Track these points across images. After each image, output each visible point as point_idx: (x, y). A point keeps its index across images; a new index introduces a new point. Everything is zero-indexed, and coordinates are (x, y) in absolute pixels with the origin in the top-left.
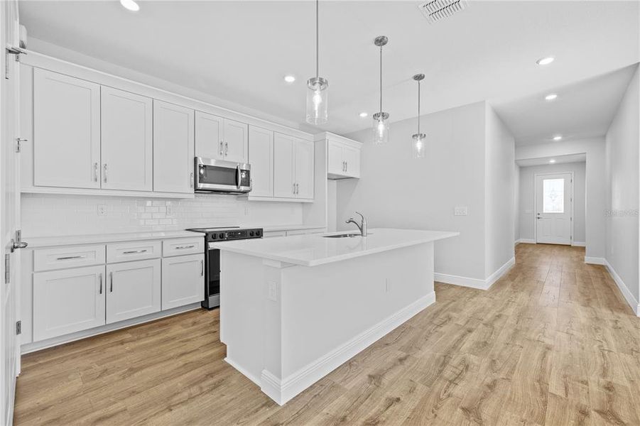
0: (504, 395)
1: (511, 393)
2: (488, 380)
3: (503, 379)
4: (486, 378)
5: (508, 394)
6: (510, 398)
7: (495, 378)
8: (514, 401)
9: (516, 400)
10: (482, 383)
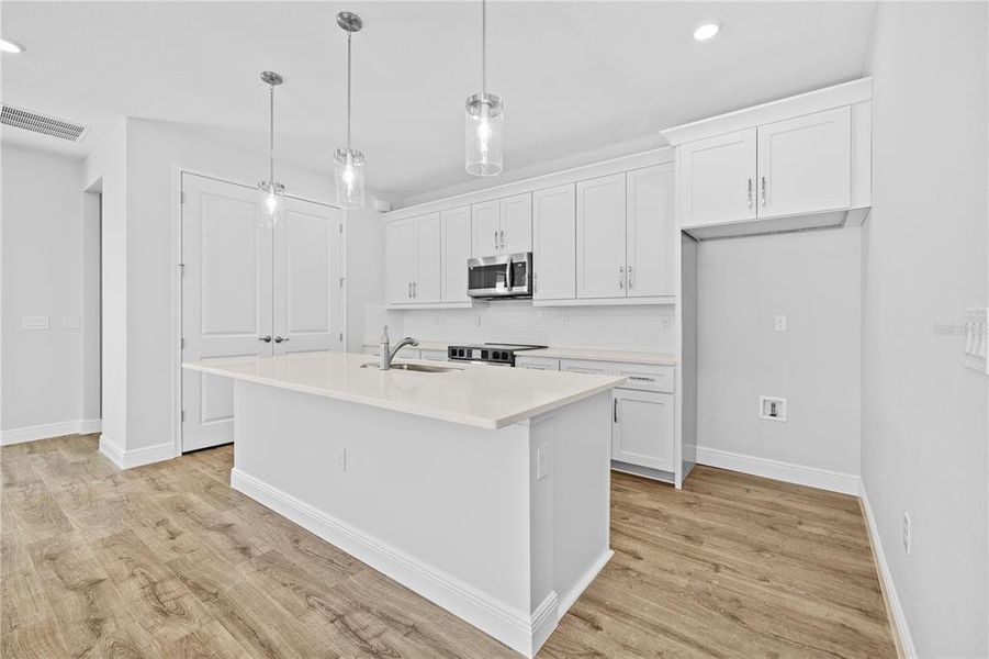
0: (65, 630)
1: (57, 643)
2: (109, 627)
3: (89, 649)
4: (117, 626)
5: (60, 636)
6: (53, 634)
7: (103, 639)
8: (45, 637)
9: (42, 641)
10: (114, 616)
